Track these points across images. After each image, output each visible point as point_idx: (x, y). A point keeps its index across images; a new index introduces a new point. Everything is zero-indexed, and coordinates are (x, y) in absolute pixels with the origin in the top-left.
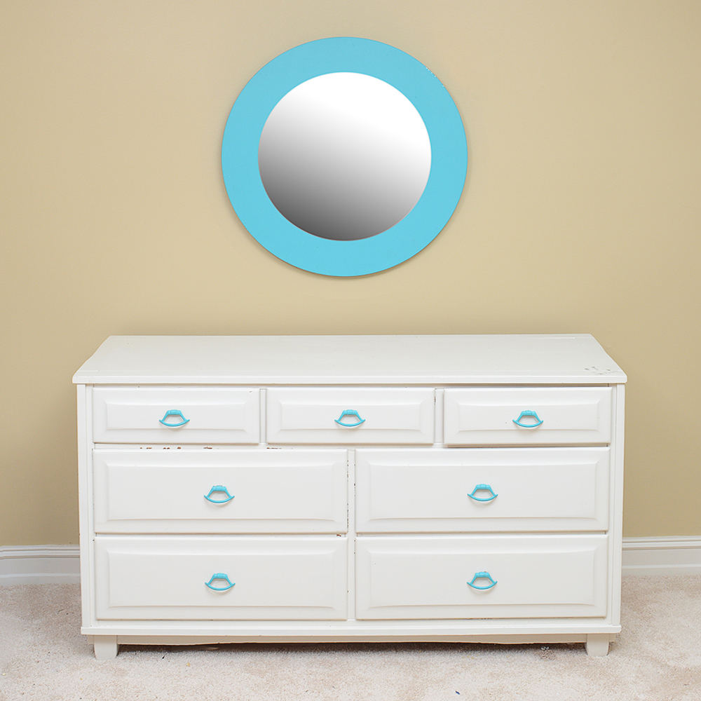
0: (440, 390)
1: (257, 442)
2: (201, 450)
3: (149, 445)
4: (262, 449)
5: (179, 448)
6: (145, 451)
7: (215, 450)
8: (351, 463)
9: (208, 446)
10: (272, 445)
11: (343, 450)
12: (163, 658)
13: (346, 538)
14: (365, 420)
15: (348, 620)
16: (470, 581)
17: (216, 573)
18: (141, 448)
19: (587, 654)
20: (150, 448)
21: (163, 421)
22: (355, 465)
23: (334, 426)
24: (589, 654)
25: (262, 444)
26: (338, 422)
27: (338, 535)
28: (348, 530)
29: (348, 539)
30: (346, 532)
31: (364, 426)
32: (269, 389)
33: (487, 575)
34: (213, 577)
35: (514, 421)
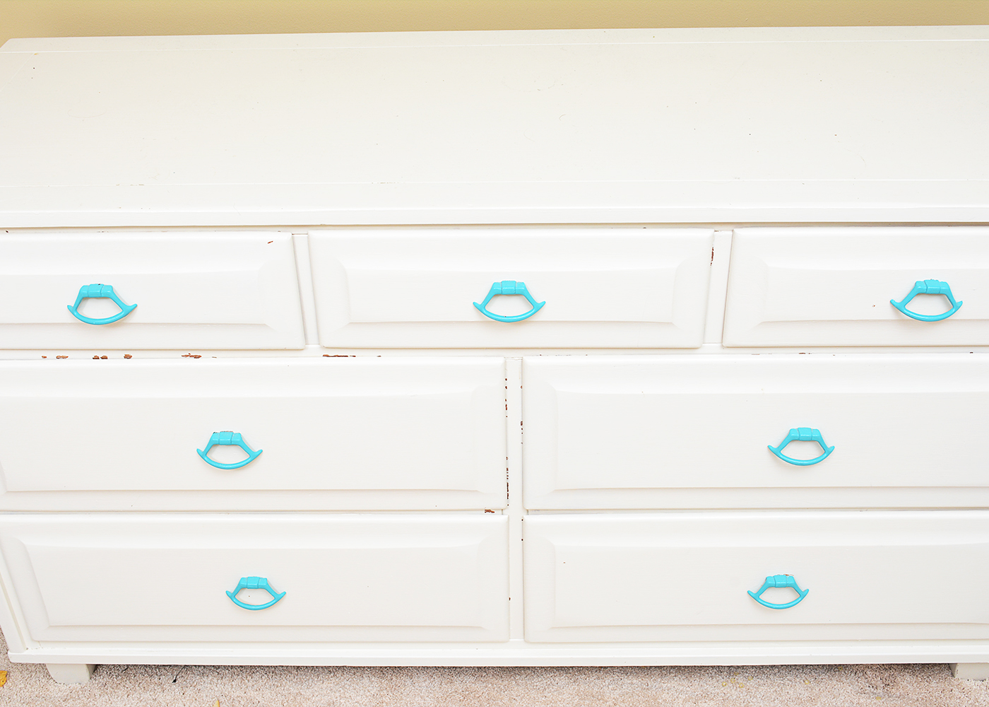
0: (726, 233)
1: (299, 345)
2: (176, 360)
3: (62, 353)
4: (312, 358)
5: (128, 357)
6: (52, 362)
7: (207, 360)
8: (514, 384)
9: (192, 353)
10: (335, 350)
11: (496, 360)
12: (175, 681)
13: (505, 517)
14: (545, 303)
15: (511, 640)
16: (754, 590)
17: (246, 577)
18: (46, 357)
19: (953, 675)
20: (64, 358)
21: (75, 310)
22: (521, 387)
23: (474, 316)
24: (957, 676)
25: (310, 346)
26: (481, 308)
27: (487, 511)
28: (508, 502)
29: (509, 518)
30: (503, 506)
31: (542, 316)
32: (314, 234)
33: (790, 582)
34: (239, 584)
35: (895, 304)
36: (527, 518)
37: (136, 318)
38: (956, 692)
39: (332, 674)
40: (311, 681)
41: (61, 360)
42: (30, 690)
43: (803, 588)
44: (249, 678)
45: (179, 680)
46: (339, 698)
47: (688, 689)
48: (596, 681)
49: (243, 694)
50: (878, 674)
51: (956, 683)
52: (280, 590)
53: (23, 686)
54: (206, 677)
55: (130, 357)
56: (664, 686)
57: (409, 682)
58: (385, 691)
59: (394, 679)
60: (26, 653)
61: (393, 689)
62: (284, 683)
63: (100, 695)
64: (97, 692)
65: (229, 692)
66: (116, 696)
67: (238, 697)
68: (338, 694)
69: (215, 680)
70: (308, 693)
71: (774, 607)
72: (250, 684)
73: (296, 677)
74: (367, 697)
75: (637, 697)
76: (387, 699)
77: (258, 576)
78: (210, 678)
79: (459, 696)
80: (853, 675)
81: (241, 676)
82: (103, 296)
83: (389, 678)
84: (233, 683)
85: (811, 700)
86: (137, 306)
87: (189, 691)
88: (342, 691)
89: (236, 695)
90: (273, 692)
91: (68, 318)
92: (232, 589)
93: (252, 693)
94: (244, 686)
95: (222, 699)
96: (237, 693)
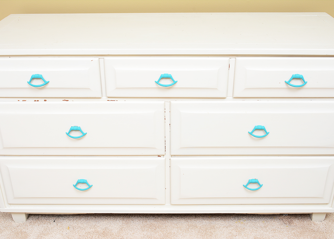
0: (233, 59)
1: (100, 96)
2: (61, 102)
3: (24, 99)
4: (104, 101)
5: (45, 101)
6: (21, 102)
7: (70, 102)
8: (167, 111)
9: (66, 99)
10: (111, 98)
11: (162, 102)
12: (54, 221)
13: (164, 158)
14: (177, 81)
15: (166, 204)
16: (245, 185)
17: (80, 179)
18: (19, 101)
19: (311, 220)
20: (25, 101)
21: (30, 83)
22: (170, 112)
23: (155, 85)
24: (313, 220)
25: (103, 97)
26: (157, 83)
27: (159, 156)
28: (165, 153)
29: (165, 158)
30: (164, 154)
31: (177, 86)
32: (106, 58)
33: (257, 181)
34: (77, 182)
35: (286, 82)
36: (172, 158)
37: (49, 86)
38: (312, 225)
39: (107, 219)
40: (99, 221)
41: (24, 101)
42: (6, 224)
43: (261, 184)
44: (79, 220)
45: (56, 221)
46: (109, 226)
47: (224, 224)
48: (194, 221)
49: (77, 225)
50: (287, 220)
51: (312, 222)
52: (91, 184)
53: (3, 222)
54: (65, 220)
55: (46, 101)
56: (217, 223)
57: (132, 222)
58: (124, 224)
59: (127, 221)
60: (6, 208)
61: (127, 224)
62: (91, 222)
63: (29, 225)
64: (28, 224)
65: (72, 225)
66: (35, 226)
67: (75, 226)
68: (108, 225)
69: (68, 221)
70: (99, 225)
71: (252, 190)
72: (79, 222)
73: (95, 220)
74: (118, 226)
75: (208, 226)
76: (125, 227)
77: (84, 179)
78: (66, 220)
79: (149, 226)
80: (278, 220)
81: (76, 220)
82: (39, 77)
83: (126, 221)
84: (74, 222)
85: (265, 227)
86: (49, 82)
87: (59, 224)
88: (110, 224)
89: (74, 225)
90: (87, 225)
91: (27, 86)
92: (75, 184)
93: (80, 225)
94: (77, 223)
95: (70, 226)
96: (75, 225)
